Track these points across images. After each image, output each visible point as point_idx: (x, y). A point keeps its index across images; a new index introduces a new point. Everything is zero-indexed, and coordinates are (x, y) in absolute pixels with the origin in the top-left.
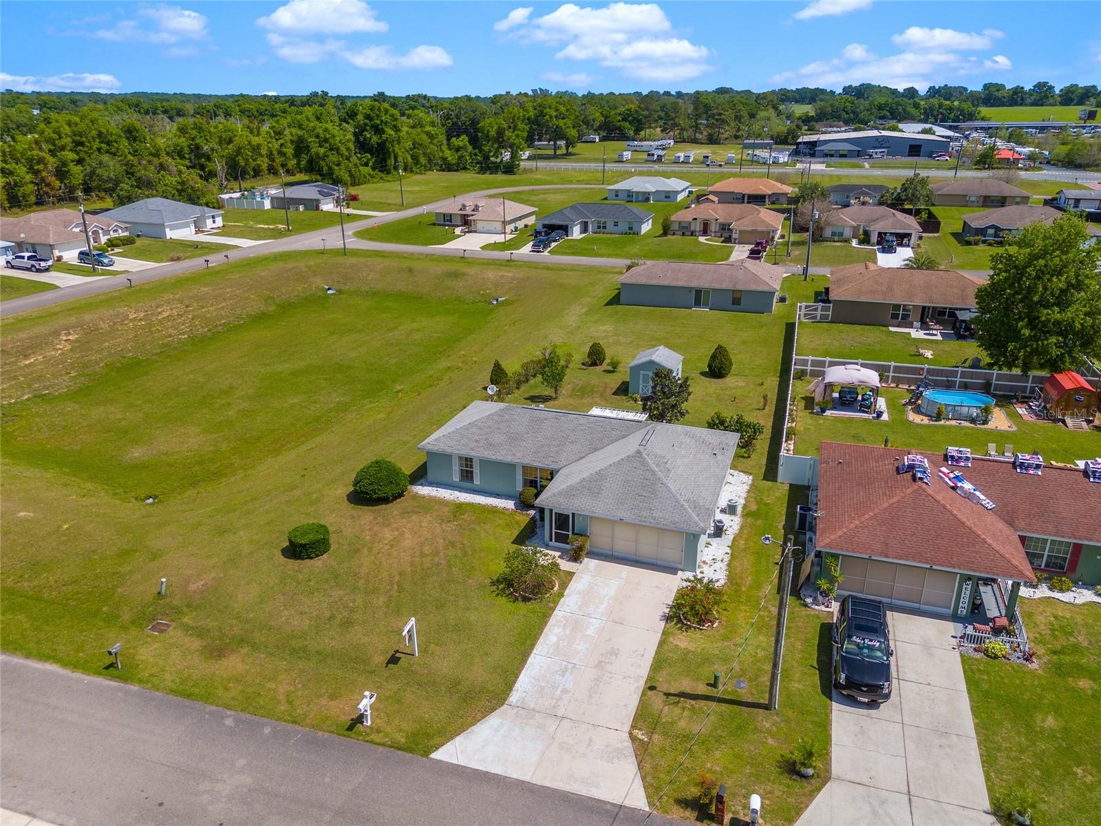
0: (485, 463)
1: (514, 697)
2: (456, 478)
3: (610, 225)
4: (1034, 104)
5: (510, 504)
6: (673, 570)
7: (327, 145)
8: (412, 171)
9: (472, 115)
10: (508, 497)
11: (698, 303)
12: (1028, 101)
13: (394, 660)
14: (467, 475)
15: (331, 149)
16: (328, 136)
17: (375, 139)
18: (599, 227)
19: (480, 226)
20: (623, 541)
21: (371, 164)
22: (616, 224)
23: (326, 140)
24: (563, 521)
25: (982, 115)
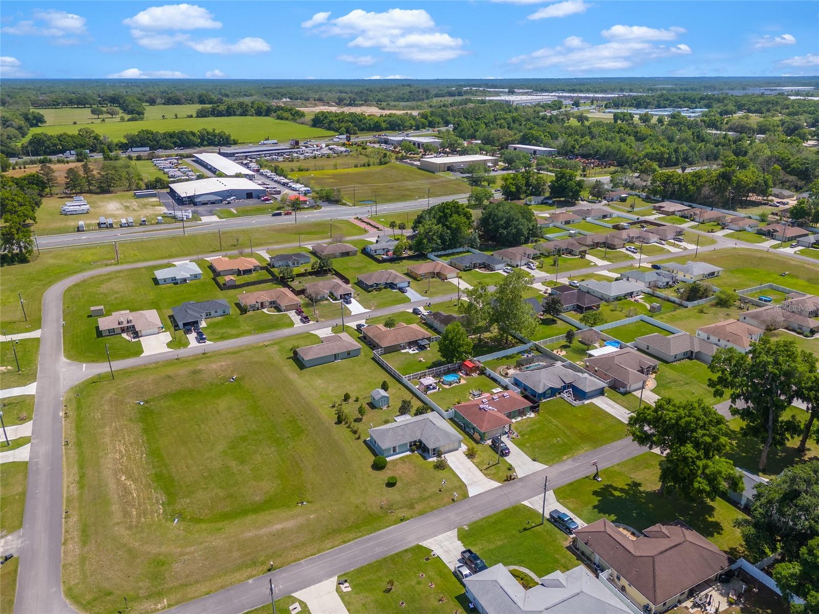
0: (397, 445)
1: (466, 484)
3: (213, 313)
5: (408, 453)
6: (457, 450)
10: (406, 451)
11: (336, 359)
13: (440, 491)
14: (395, 450)
18: (207, 315)
19: (143, 333)
20: (446, 449)
22: (216, 312)
24: (434, 450)
25: (232, 138)
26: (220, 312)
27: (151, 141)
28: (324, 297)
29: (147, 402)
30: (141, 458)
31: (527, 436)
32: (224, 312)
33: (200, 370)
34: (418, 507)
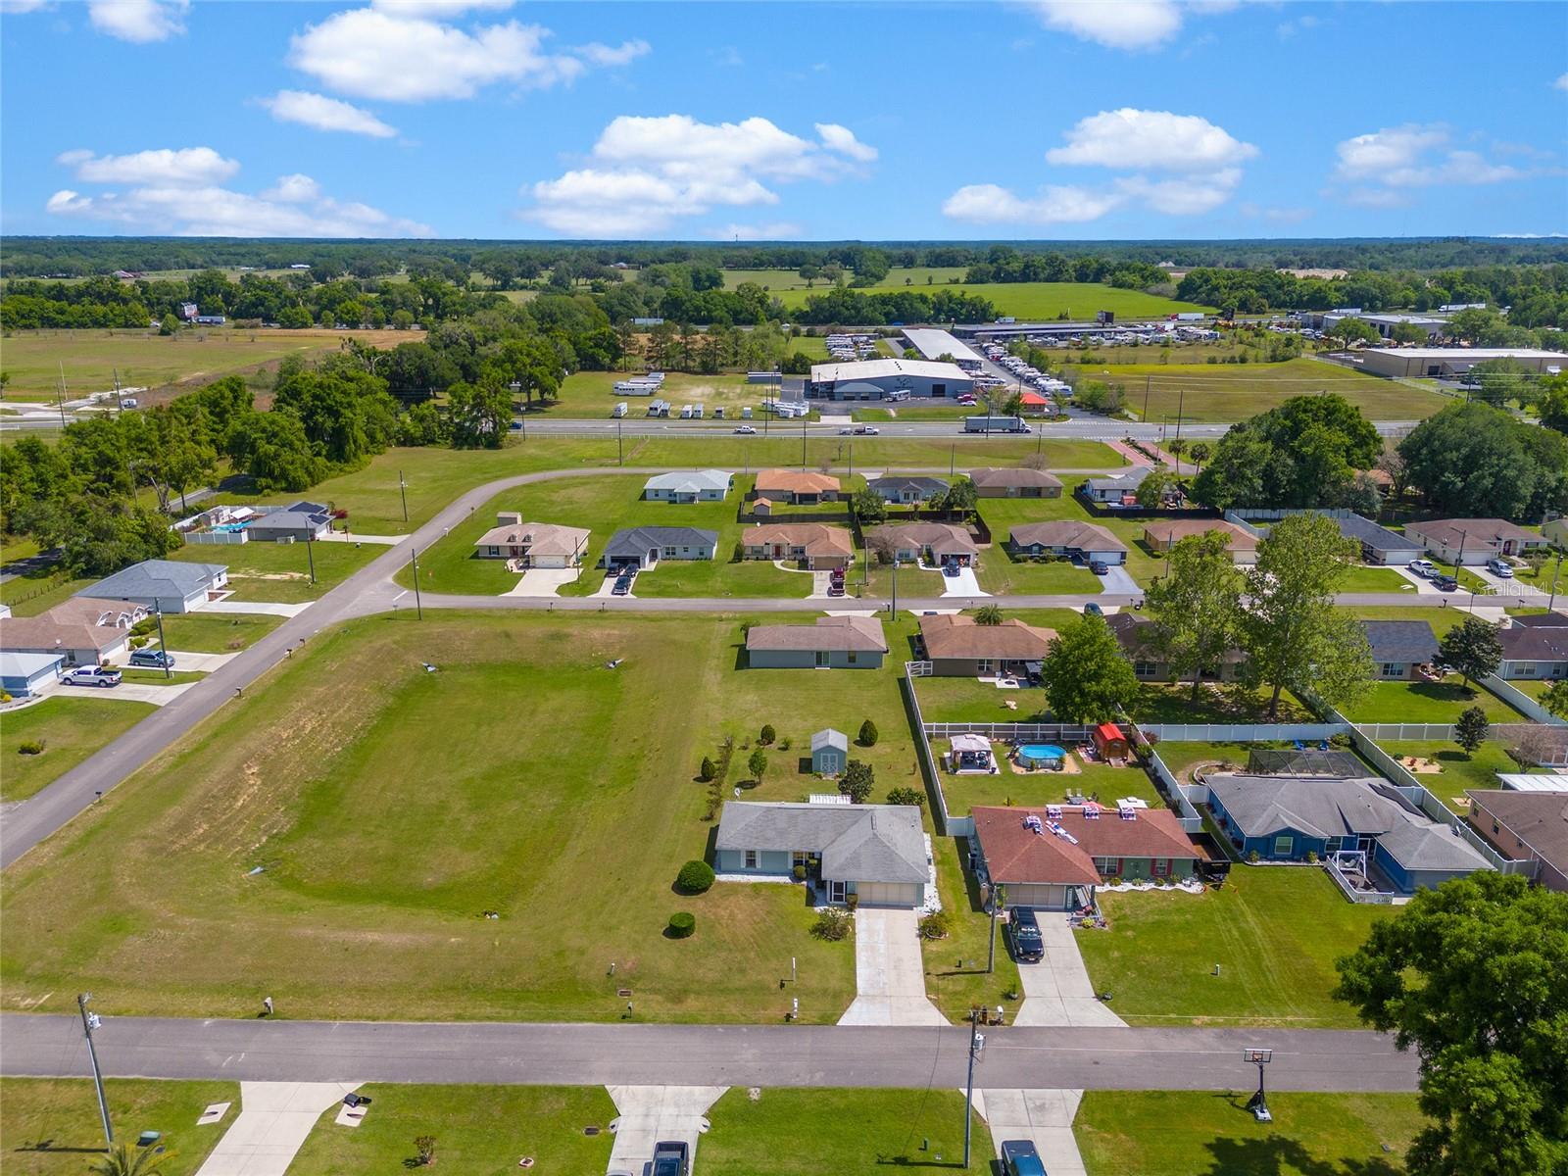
0: (764, 853)
1: (860, 991)
2: (743, 865)
3: (679, 551)
4: (1048, 280)
5: (786, 879)
6: (911, 908)
7: (276, 441)
8: (368, 452)
9: (419, 361)
10: (783, 874)
11: (819, 663)
12: (1042, 276)
13: (782, 985)
14: (751, 862)
15: (283, 446)
16: (277, 429)
17: (329, 424)
18: (668, 553)
19: (539, 561)
20: (878, 894)
21: (324, 452)
22: (686, 550)
23: (275, 435)
24: (839, 887)
25: (996, 309)
26: (694, 552)
27: (847, 309)
28: (908, 555)
29: (440, 669)
30: (327, 751)
31: (1130, 933)
32: (701, 554)
33: (567, 636)
34: (692, 1004)
